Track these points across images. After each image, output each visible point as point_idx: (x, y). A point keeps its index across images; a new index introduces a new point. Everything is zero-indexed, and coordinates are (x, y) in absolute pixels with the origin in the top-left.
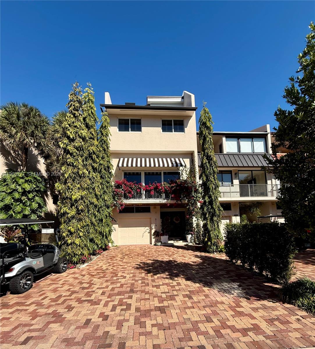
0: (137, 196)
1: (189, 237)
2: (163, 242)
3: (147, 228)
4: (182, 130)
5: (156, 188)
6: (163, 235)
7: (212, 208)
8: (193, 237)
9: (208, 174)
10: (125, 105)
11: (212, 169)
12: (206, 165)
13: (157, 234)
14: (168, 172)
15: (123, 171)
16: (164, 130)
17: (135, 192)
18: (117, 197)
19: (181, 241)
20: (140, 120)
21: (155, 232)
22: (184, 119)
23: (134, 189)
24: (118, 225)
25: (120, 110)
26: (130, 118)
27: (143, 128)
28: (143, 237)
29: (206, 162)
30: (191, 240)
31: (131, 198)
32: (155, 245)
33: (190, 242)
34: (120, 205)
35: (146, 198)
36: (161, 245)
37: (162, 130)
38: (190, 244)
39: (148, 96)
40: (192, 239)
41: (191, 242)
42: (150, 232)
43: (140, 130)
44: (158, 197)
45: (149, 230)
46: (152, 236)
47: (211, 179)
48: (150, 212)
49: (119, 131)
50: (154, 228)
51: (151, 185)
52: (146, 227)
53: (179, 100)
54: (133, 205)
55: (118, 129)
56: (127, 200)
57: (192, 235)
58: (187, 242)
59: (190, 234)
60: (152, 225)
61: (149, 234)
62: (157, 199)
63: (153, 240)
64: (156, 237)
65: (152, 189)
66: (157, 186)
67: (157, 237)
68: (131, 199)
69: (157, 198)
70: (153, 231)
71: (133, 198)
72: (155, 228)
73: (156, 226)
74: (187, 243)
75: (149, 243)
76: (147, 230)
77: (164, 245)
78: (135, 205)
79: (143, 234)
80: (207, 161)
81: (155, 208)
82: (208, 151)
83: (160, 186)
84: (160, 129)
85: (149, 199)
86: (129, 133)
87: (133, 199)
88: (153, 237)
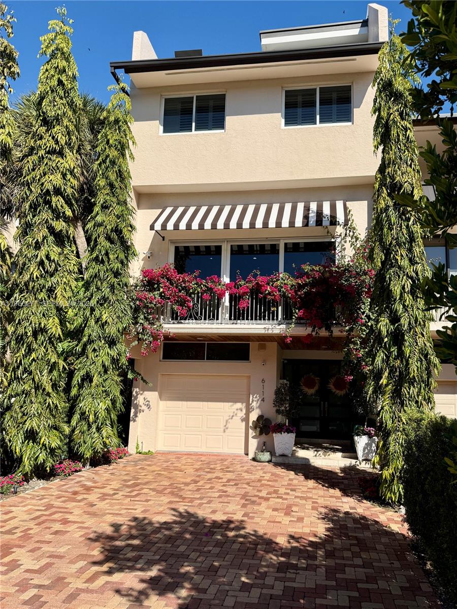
0: (201, 314)
1: (361, 442)
2: (278, 451)
3: (239, 405)
4: (346, 116)
5: (256, 291)
6: (279, 428)
7: (401, 354)
8: (374, 445)
9: (391, 243)
10: (174, 57)
11: (407, 227)
12: (386, 216)
13: (264, 427)
14: (305, 243)
15: (172, 242)
16: (290, 120)
17: (198, 301)
18: (144, 314)
19: (339, 454)
20: (222, 98)
21: (260, 418)
22: (353, 83)
23: (193, 293)
24: (157, 393)
25: (167, 74)
26: (194, 94)
27: (228, 120)
28: (224, 431)
29: (387, 207)
30: (368, 454)
31: (185, 319)
32: (254, 459)
33: (363, 460)
34: (153, 336)
35: (230, 319)
36: (270, 461)
37: (285, 121)
38: (364, 466)
39: (261, 32)
40: (370, 451)
41: (367, 460)
42: (246, 419)
43: (219, 124)
44: (261, 317)
45: (244, 411)
46: (251, 431)
47: (399, 261)
48: (249, 360)
49: (165, 131)
50: (256, 408)
51: (242, 282)
52: (235, 401)
53: (354, 31)
54: (194, 337)
55: (162, 127)
56: (174, 323)
57: (370, 436)
58: (356, 458)
59: (364, 435)
60: (251, 396)
61: (244, 423)
62: (259, 322)
63: (253, 444)
64: (261, 433)
65: (245, 293)
66: (257, 283)
67: (264, 434)
68: (187, 321)
69: (260, 319)
70: (254, 417)
71: (191, 317)
72: (259, 407)
73: (263, 400)
74: (353, 462)
75: (242, 452)
76: (239, 411)
77: (280, 460)
78: (200, 337)
79: (227, 421)
80: (391, 203)
81: (262, 347)
82: (394, 171)
83: (268, 284)
84: (278, 118)
85: (235, 321)
86: (191, 136)
87: (191, 321)
88: (251, 433)
